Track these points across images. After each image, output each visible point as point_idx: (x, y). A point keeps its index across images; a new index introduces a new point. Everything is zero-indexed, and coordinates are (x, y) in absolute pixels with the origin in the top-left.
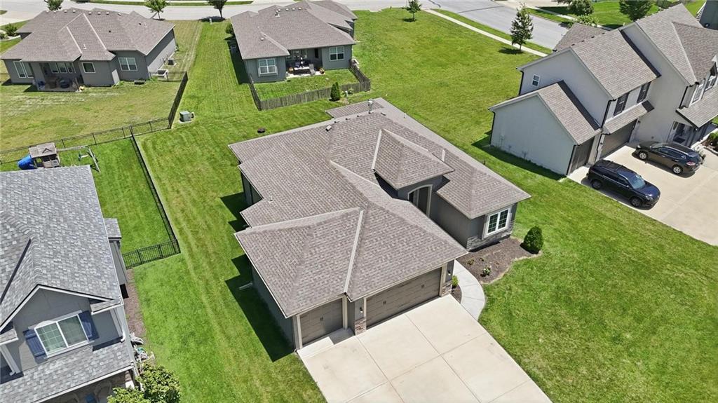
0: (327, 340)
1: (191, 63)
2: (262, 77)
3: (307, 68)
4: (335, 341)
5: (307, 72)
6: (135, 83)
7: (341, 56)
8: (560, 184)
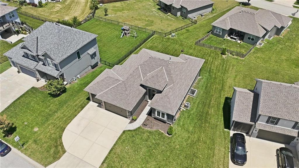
0: (97, 104)
1: (208, 18)
2: (215, 33)
3: (236, 38)
4: (98, 106)
5: (235, 39)
6: (183, 18)
7: (253, 39)
8: (223, 130)
